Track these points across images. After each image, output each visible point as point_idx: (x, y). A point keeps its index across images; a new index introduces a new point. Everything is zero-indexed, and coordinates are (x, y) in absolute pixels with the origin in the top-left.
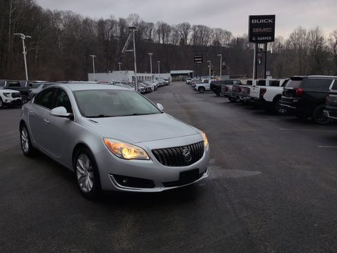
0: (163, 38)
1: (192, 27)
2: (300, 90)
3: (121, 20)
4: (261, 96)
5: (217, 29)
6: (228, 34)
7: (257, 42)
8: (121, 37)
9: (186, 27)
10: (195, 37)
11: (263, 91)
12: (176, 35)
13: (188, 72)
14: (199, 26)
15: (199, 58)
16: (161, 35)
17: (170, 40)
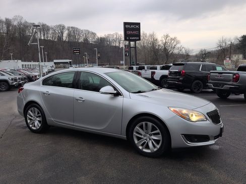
0: (44, 35)
1: (66, 28)
2: (184, 71)
3: (7, 19)
4: (152, 77)
5: (85, 31)
6: (94, 34)
7: (130, 41)
9: (61, 28)
10: (69, 35)
11: (153, 73)
12: (54, 33)
13: (68, 61)
14: (72, 27)
15: (77, 51)
16: (42, 32)
17: (50, 37)
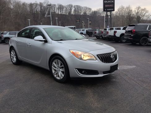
0: (61, 11)
1: (73, 6)
2: (134, 30)
3: (40, 3)
5: (85, 7)
6: (90, 9)
7: (107, 11)
8: (41, 11)
9: (71, 6)
10: (75, 11)
11: (115, 32)
12: (66, 10)
13: (73, 27)
14: (77, 6)
15: (78, 20)
16: (59, 10)
17: (64, 12)
